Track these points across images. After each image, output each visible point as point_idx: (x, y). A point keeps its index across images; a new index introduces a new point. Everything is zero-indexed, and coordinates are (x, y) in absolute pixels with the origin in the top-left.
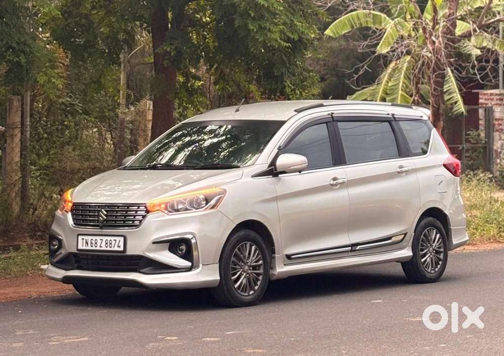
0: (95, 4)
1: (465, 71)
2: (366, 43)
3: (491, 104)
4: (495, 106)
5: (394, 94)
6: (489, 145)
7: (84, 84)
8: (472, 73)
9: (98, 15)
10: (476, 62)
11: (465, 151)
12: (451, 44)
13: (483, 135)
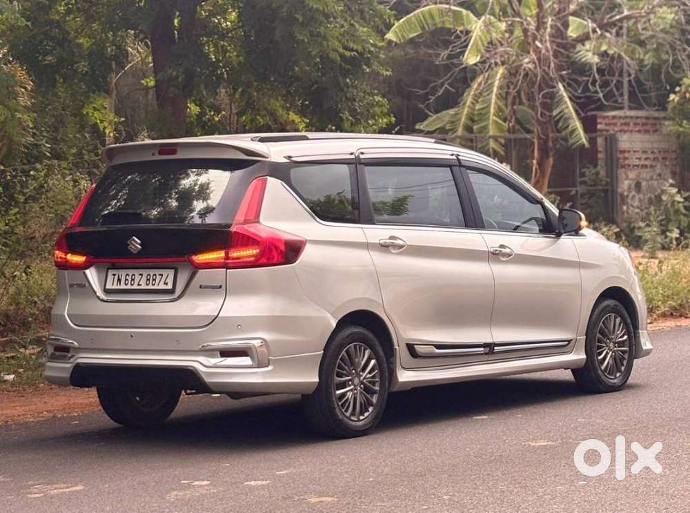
0: (70, 6)
1: (581, 88)
2: (447, 52)
3: (614, 130)
4: (619, 133)
5: (482, 122)
6: (612, 186)
7: (53, 116)
8: (593, 90)
9: (75, 22)
10: (597, 76)
11: (579, 196)
12: (563, 51)
13: (602, 173)
